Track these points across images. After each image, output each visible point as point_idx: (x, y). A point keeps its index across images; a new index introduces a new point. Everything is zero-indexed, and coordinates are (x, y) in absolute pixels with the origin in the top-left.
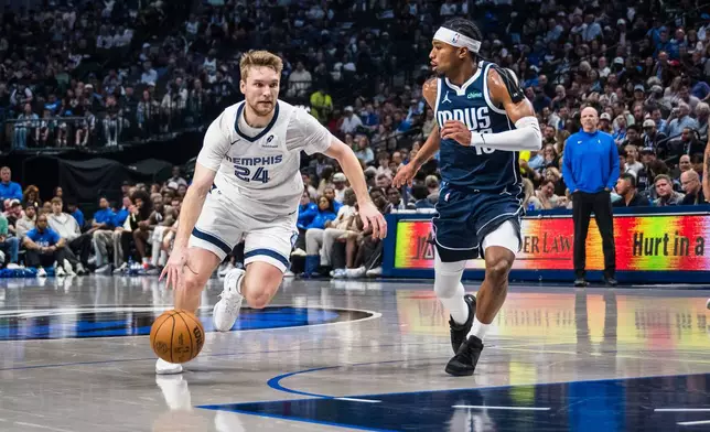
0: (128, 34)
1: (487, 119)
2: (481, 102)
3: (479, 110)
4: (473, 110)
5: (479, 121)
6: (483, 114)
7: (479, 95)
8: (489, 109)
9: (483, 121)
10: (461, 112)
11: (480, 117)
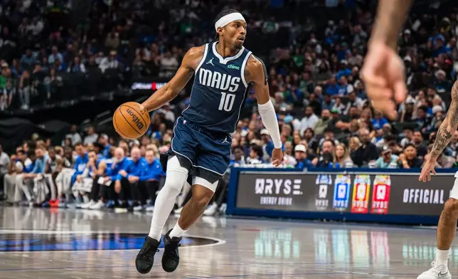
0: (40, 25)
1: (237, 86)
2: (237, 73)
3: (234, 79)
4: (229, 77)
5: (230, 85)
6: (236, 82)
7: (238, 68)
8: (241, 80)
9: (234, 87)
10: (220, 75)
11: (233, 83)
